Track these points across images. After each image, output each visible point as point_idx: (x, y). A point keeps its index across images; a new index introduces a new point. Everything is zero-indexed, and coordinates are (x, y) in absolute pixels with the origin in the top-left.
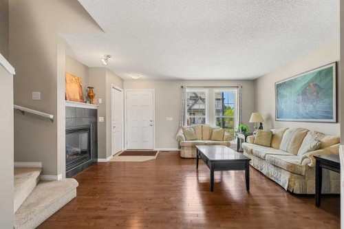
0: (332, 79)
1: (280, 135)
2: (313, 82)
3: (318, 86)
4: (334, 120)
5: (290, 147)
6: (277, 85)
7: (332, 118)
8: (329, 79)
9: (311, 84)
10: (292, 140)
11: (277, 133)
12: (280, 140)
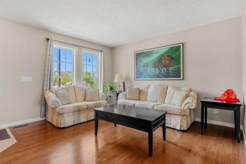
0: (180, 53)
1: (145, 90)
2: (167, 53)
3: (171, 57)
4: (182, 78)
5: (158, 98)
6: (137, 54)
7: (180, 77)
8: (178, 53)
9: (165, 55)
10: (159, 93)
11: (142, 89)
12: (146, 94)
